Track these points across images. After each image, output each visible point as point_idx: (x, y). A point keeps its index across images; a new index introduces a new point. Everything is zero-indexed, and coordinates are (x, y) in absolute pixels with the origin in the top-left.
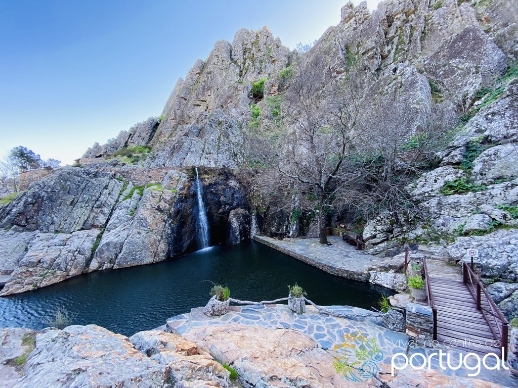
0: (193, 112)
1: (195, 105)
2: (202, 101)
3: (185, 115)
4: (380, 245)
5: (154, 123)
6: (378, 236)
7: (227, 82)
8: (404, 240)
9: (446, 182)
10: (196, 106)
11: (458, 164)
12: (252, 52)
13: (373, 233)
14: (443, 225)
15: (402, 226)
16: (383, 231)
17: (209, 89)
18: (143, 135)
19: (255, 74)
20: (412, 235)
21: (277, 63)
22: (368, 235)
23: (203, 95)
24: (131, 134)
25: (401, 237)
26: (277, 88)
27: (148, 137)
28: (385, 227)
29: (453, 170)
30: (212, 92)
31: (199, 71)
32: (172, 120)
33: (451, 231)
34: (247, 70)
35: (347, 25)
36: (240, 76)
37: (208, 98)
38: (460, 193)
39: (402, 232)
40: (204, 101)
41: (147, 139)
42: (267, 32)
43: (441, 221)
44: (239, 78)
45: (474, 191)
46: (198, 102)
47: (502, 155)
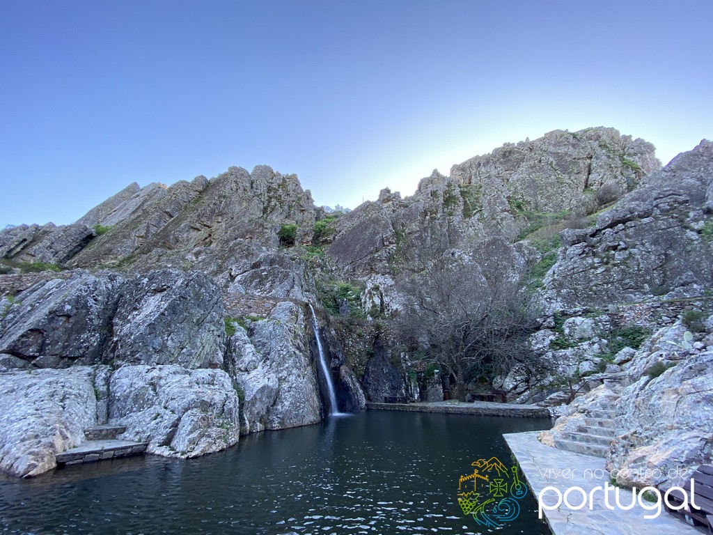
0: (185, 235)
1: (192, 228)
2: (205, 225)
3: (172, 237)
4: (526, 393)
5: (86, 232)
6: (520, 385)
7: (247, 214)
8: (542, 387)
9: (551, 341)
10: (191, 230)
11: (553, 328)
12: (279, 193)
13: (515, 383)
14: (563, 371)
15: (535, 376)
16: (522, 381)
17: (221, 214)
18: (58, 246)
19: (282, 217)
20: (546, 382)
21: (306, 213)
22: (511, 386)
23: (209, 218)
24: (25, 240)
25: (538, 385)
26: (311, 238)
27: (66, 251)
28: (523, 377)
29: (551, 332)
30: (224, 220)
31: (201, 189)
32: (139, 237)
33: (571, 376)
34: (273, 209)
35: (385, 205)
36: (264, 213)
37: (215, 225)
38: (564, 348)
39: (539, 381)
40: (208, 226)
41: (62, 255)
42: (297, 180)
43: (561, 369)
44: (262, 215)
45: (572, 347)
46: (198, 225)
47: (578, 323)
